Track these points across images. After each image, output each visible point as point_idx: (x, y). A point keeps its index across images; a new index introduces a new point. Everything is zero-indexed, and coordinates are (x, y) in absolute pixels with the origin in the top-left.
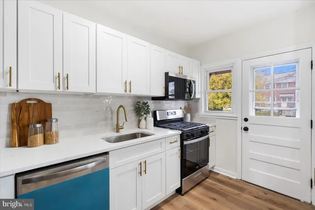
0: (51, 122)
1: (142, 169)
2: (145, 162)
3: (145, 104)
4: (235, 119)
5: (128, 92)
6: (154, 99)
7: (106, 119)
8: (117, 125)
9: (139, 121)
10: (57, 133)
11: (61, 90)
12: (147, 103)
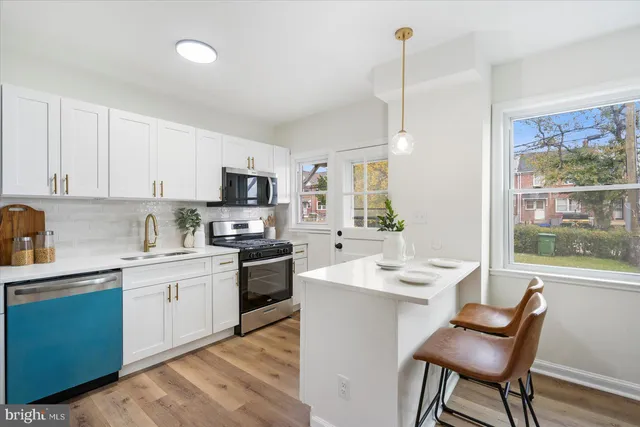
0: (44, 234)
1: (172, 293)
2: (177, 286)
3: (193, 211)
4: (327, 232)
5: (158, 196)
6: (210, 204)
7: (129, 234)
8: (146, 241)
9: (184, 237)
10: (52, 250)
11: (59, 194)
12: (195, 210)
